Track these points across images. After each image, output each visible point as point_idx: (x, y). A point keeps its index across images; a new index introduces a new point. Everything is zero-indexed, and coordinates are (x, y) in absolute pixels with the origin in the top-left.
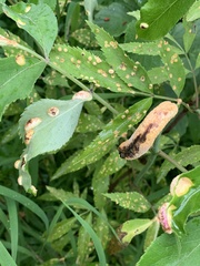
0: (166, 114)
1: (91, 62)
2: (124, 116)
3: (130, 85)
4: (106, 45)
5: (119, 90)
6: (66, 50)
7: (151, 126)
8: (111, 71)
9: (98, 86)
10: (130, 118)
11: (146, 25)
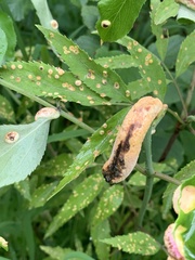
0: (148, 109)
1: (53, 76)
2: (102, 132)
3: (103, 95)
4: (66, 52)
5: (92, 102)
6: (20, 66)
7: (132, 127)
8: (78, 82)
9: (65, 101)
10: (110, 134)
11: (107, 23)
